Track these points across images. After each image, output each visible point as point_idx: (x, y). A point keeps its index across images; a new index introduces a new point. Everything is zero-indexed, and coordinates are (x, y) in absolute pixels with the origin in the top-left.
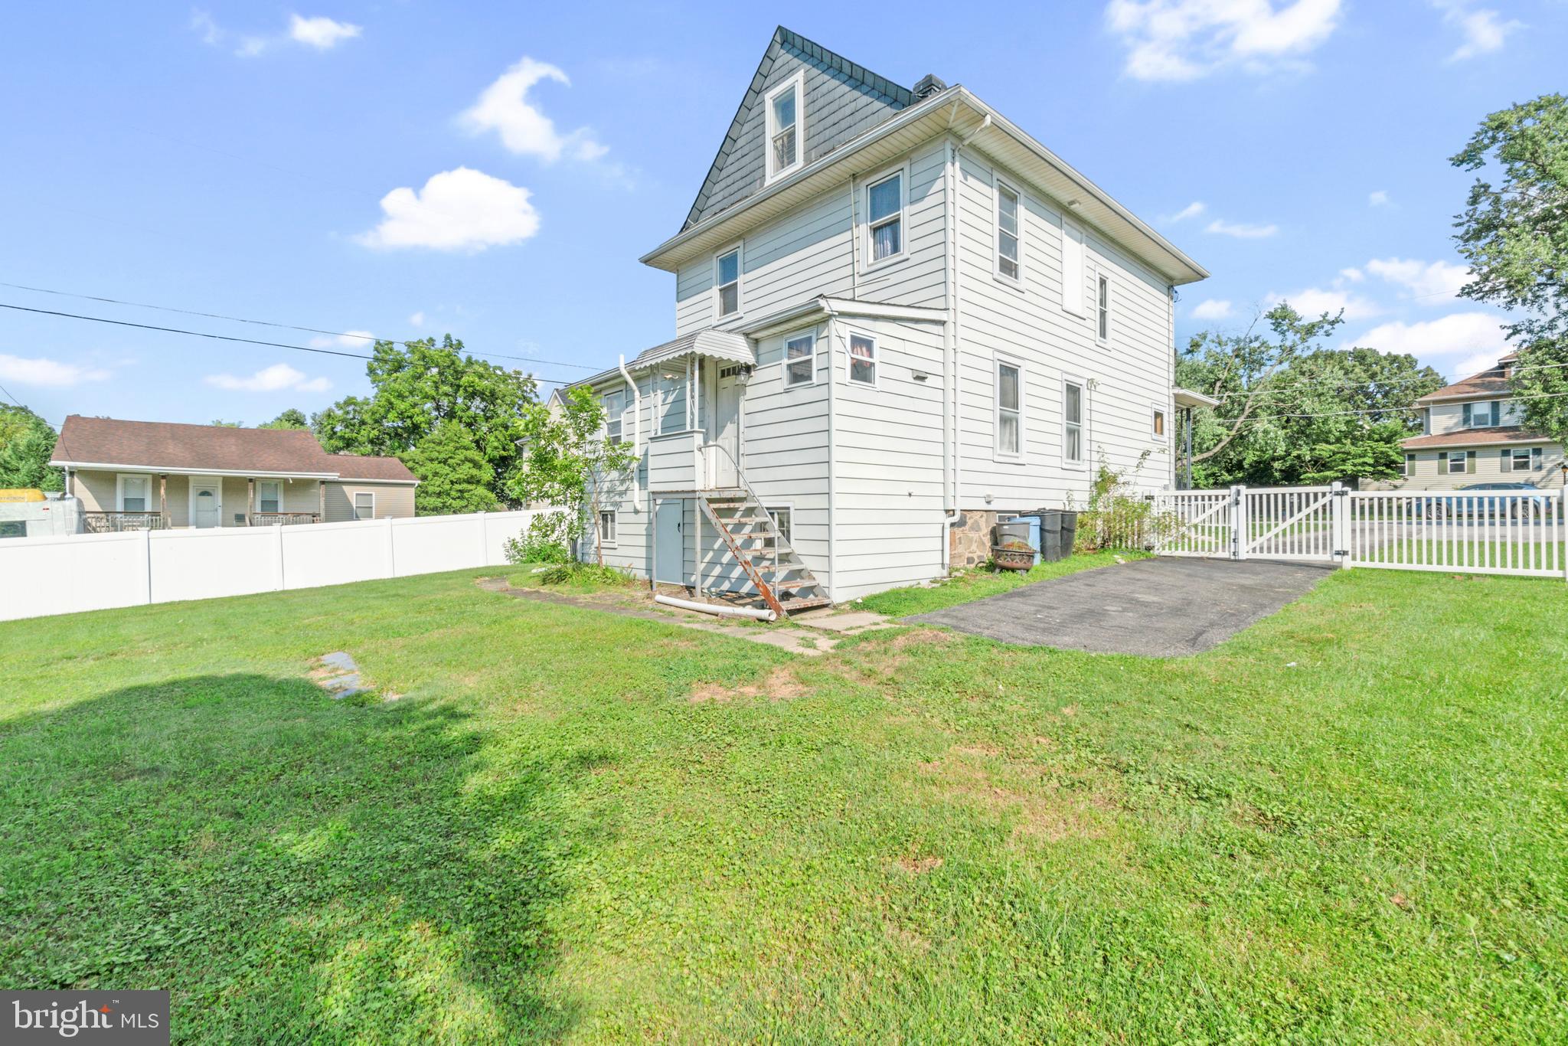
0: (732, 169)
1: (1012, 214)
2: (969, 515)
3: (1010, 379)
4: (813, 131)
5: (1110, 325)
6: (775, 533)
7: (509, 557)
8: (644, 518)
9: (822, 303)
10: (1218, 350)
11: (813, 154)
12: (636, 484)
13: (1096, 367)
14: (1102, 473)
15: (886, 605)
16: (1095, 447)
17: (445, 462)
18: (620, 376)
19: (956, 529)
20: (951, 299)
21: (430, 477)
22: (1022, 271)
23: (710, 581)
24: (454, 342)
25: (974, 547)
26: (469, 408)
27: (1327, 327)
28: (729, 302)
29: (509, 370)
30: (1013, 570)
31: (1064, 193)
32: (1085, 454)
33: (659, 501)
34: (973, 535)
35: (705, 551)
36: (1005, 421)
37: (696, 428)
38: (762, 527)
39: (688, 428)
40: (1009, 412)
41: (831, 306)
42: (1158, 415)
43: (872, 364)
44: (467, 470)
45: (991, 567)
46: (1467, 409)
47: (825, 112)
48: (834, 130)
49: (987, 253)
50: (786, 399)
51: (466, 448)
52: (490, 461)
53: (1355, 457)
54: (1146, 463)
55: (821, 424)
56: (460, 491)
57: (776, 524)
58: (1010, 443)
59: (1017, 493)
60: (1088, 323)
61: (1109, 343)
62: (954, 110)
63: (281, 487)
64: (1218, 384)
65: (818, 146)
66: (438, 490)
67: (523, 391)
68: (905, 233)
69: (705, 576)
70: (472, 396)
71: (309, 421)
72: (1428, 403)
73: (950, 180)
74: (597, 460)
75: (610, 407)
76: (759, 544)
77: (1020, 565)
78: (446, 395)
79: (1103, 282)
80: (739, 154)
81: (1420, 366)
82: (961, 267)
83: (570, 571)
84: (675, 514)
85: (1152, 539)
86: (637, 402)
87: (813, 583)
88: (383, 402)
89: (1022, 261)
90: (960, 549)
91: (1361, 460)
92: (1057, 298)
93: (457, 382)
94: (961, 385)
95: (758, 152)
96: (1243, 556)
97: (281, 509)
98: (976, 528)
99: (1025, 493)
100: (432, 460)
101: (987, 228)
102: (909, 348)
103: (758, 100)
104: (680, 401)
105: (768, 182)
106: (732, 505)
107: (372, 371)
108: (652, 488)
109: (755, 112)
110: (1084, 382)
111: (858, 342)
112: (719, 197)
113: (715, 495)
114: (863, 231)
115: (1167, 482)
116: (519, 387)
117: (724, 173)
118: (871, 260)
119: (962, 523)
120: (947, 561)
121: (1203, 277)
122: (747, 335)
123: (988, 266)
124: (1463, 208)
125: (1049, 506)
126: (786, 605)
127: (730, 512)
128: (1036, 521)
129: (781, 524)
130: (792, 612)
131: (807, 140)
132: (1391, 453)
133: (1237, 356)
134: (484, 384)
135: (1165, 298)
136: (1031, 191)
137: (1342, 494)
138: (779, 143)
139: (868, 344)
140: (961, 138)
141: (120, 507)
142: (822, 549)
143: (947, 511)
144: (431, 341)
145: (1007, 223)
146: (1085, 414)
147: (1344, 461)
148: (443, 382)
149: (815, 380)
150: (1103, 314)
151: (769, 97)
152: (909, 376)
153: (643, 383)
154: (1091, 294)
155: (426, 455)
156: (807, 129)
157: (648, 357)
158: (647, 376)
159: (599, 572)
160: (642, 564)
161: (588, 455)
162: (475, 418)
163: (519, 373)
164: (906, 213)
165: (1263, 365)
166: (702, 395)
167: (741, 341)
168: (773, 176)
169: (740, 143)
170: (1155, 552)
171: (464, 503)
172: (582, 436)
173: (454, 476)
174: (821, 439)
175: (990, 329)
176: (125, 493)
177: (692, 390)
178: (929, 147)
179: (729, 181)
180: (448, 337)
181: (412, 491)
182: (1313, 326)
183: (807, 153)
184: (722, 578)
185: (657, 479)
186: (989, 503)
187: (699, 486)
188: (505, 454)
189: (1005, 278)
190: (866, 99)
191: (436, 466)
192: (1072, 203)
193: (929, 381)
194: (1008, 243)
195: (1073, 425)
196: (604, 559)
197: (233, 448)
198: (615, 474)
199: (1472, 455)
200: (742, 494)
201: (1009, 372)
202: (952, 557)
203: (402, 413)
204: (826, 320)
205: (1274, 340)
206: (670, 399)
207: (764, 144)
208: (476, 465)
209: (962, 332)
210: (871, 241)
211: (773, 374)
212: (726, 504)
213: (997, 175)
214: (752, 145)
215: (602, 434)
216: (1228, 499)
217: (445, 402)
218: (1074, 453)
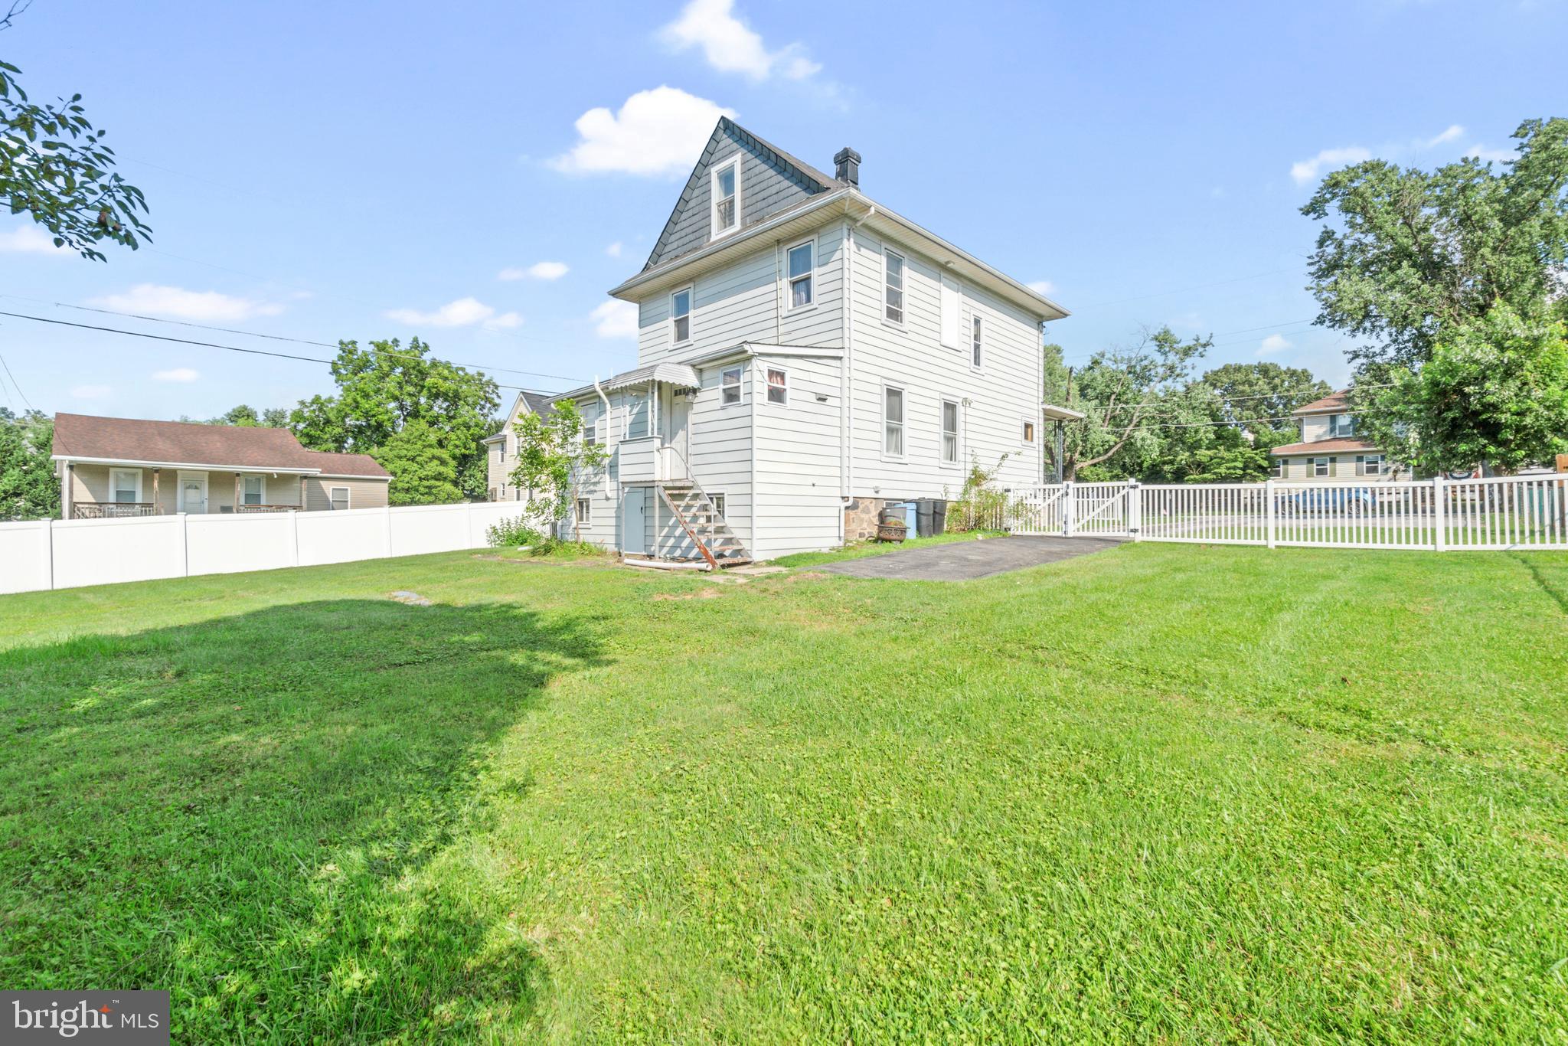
0: (685, 224)
1: (898, 273)
2: (860, 501)
3: (895, 399)
4: (748, 202)
5: (983, 354)
6: (713, 512)
7: (490, 542)
8: (614, 504)
9: (746, 347)
10: (1114, 367)
11: (748, 220)
12: (607, 476)
13: (970, 388)
14: (974, 472)
15: (790, 562)
16: (969, 451)
17: (413, 459)
18: (595, 391)
19: (850, 512)
20: (846, 341)
21: (399, 474)
22: (906, 317)
23: (665, 550)
24: (421, 345)
25: (865, 525)
26: (432, 408)
27: (1201, 349)
28: (682, 332)
29: (472, 371)
30: (890, 541)
31: (942, 257)
32: (960, 456)
33: (626, 490)
34: (865, 516)
35: (662, 527)
36: (891, 431)
37: (656, 435)
38: (705, 508)
39: (650, 435)
40: (894, 424)
41: (751, 349)
42: (1028, 426)
43: (785, 390)
44: (434, 467)
45: (879, 540)
46: (1333, 419)
47: (757, 188)
48: (764, 204)
49: (877, 305)
50: (721, 415)
51: (430, 446)
52: (454, 458)
53: (1228, 461)
54: (1006, 463)
55: (746, 433)
56: (427, 487)
57: (714, 506)
58: (896, 447)
59: (900, 485)
60: (963, 354)
61: (982, 369)
62: (847, 203)
63: (264, 482)
64: (1113, 397)
65: (754, 215)
66: (406, 486)
67: (485, 392)
68: (815, 290)
69: (662, 547)
70: (437, 396)
71: (261, 417)
72: (1302, 414)
73: (846, 252)
74: (577, 458)
75: (586, 416)
76: (702, 521)
77: (895, 537)
78: (410, 395)
79: (977, 322)
80: (690, 213)
81: (1315, 381)
82: (854, 316)
83: (554, 545)
84: (638, 499)
85: (1009, 522)
86: (608, 412)
87: (740, 547)
88: (349, 400)
89: (906, 309)
90: (853, 526)
91: (1232, 465)
92: (936, 336)
93: (421, 383)
94: (854, 404)
95: (705, 213)
96: (1071, 534)
97: (263, 501)
98: (867, 511)
99: (907, 485)
100: (400, 458)
101: (877, 286)
102: (813, 377)
103: (706, 172)
104: (643, 412)
105: (713, 238)
106: (682, 492)
107: (335, 371)
108: (621, 479)
109: (703, 181)
110: (960, 400)
111: (772, 374)
112: (675, 245)
113: (670, 484)
114: (785, 283)
115: (1036, 480)
116: (481, 389)
117: (678, 227)
118: (791, 307)
119: (855, 507)
120: (842, 534)
121: (1066, 315)
122: (693, 366)
123: (877, 314)
124: (1314, 250)
125: (928, 496)
126: (720, 562)
127: (682, 497)
128: (914, 506)
129: (718, 506)
130: (723, 566)
131: (744, 208)
132: (1257, 458)
133: (1130, 373)
134: (445, 386)
135: (1036, 332)
136: (914, 255)
137: (1134, 487)
138: (722, 207)
139: (781, 375)
140: (855, 220)
141: (112, 498)
142: (746, 523)
143: (843, 498)
144: (396, 342)
145: (894, 279)
146: (960, 425)
147: (1219, 464)
148: (406, 382)
149: (742, 401)
150: (977, 347)
151: (714, 171)
152: (813, 398)
153: (614, 397)
154: (967, 332)
155: (395, 453)
156: (743, 199)
157: (619, 380)
158: (616, 394)
159: (578, 546)
160: (612, 540)
161: (569, 454)
162: (437, 417)
163: (482, 375)
164: (815, 273)
165: (1151, 380)
166: (660, 409)
167: (689, 370)
168: (717, 233)
169: (692, 204)
170: (1011, 532)
171: (432, 498)
172: (565, 439)
173: (422, 473)
174: (746, 444)
175: (879, 361)
176: (117, 486)
177: (653, 406)
178: (831, 226)
179: (683, 233)
180: (416, 340)
181: (385, 486)
182: (1190, 348)
183: (743, 218)
184: (674, 547)
185: (626, 473)
186: (877, 492)
187: (657, 477)
188: (467, 452)
189: (892, 323)
190: (787, 183)
191: (404, 463)
192: (948, 262)
193: (830, 401)
194: (894, 297)
195: (950, 433)
196: (581, 537)
197: (218, 444)
198: (590, 469)
199: (1333, 460)
200: (690, 484)
201: (894, 394)
202: (846, 532)
203: (367, 413)
204: (750, 358)
205: (1159, 359)
206: (635, 411)
207: (709, 208)
208: (443, 463)
209: (855, 365)
210: (791, 292)
211: (712, 396)
212: (678, 492)
213: (884, 245)
214: (701, 207)
215: (580, 438)
216: (1061, 492)
217: (408, 402)
218: (952, 456)
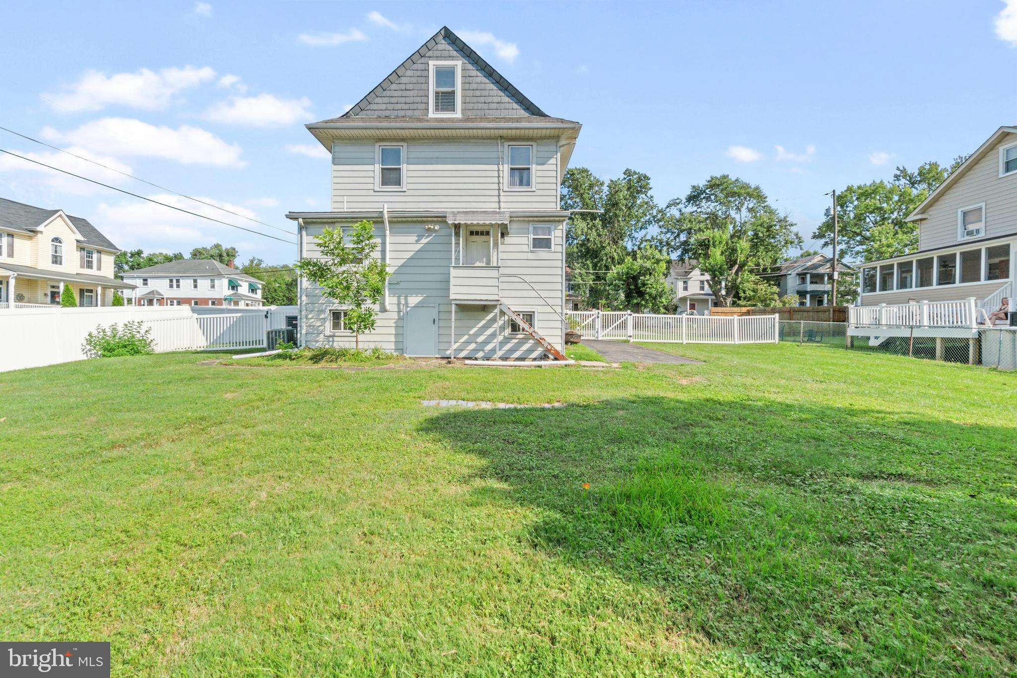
0: (395, 94)
4: (471, 99)
8: (394, 316)
11: (470, 114)
12: (387, 293)
28: (391, 179)
33: (411, 304)
47: (477, 93)
48: (485, 106)
50: (531, 256)
62: (571, 132)
68: (534, 178)
73: (557, 160)
80: (405, 87)
84: (430, 313)
86: (387, 238)
95: (421, 93)
96: (600, 338)
104: (434, 243)
105: (432, 116)
109: (421, 66)
112: (382, 107)
114: (506, 168)
117: (387, 93)
118: (509, 185)
131: (466, 103)
137: (631, 315)
138: (440, 94)
142: (556, 332)
149: (553, 249)
151: (432, 63)
156: (465, 96)
158: (398, 222)
160: (392, 346)
164: (534, 168)
168: (437, 113)
169: (405, 80)
178: (547, 141)
179: (393, 100)
183: (465, 111)
185: (459, 292)
190: (508, 99)
206: (425, 240)
207: (426, 90)
211: (521, 241)
214: (415, 86)
216: (595, 316)
